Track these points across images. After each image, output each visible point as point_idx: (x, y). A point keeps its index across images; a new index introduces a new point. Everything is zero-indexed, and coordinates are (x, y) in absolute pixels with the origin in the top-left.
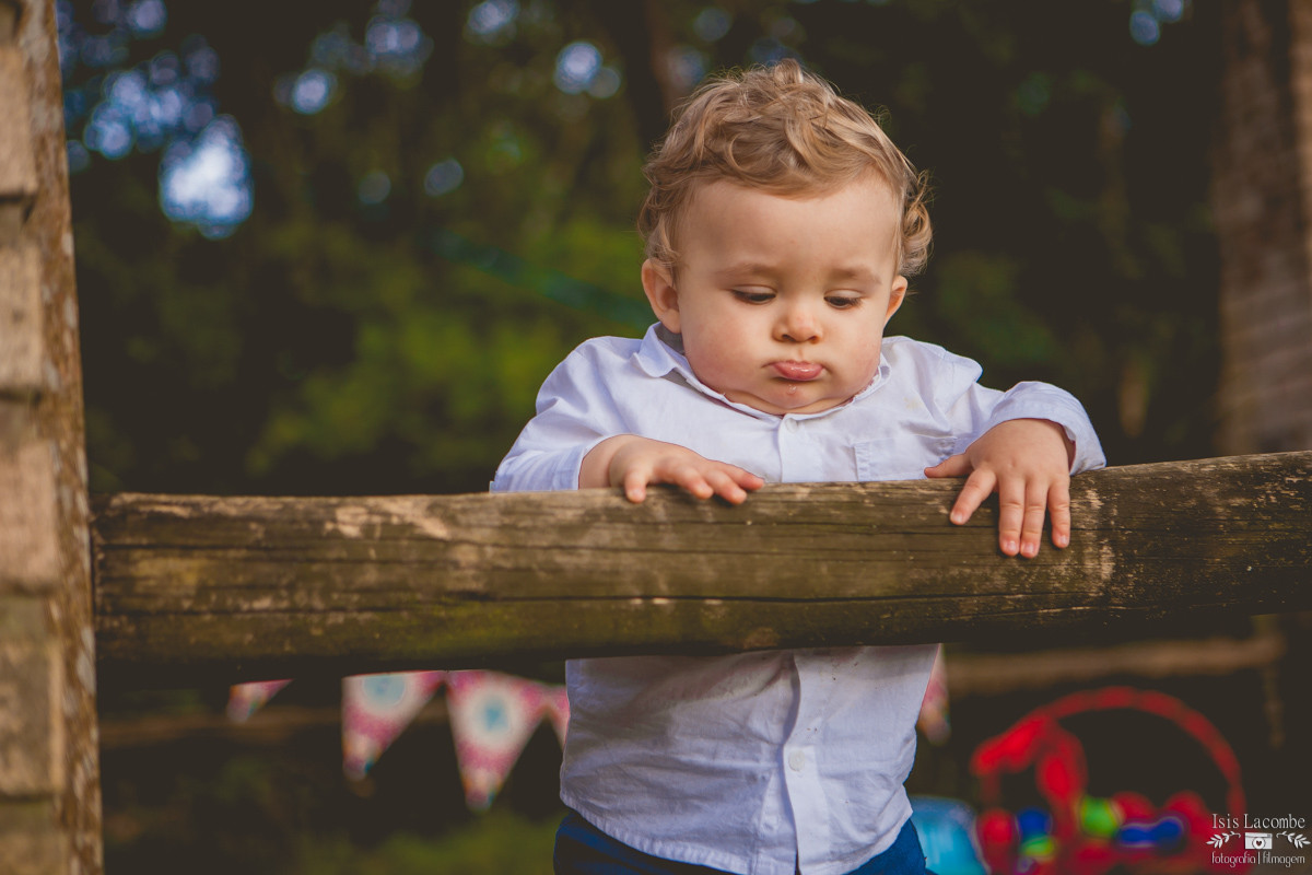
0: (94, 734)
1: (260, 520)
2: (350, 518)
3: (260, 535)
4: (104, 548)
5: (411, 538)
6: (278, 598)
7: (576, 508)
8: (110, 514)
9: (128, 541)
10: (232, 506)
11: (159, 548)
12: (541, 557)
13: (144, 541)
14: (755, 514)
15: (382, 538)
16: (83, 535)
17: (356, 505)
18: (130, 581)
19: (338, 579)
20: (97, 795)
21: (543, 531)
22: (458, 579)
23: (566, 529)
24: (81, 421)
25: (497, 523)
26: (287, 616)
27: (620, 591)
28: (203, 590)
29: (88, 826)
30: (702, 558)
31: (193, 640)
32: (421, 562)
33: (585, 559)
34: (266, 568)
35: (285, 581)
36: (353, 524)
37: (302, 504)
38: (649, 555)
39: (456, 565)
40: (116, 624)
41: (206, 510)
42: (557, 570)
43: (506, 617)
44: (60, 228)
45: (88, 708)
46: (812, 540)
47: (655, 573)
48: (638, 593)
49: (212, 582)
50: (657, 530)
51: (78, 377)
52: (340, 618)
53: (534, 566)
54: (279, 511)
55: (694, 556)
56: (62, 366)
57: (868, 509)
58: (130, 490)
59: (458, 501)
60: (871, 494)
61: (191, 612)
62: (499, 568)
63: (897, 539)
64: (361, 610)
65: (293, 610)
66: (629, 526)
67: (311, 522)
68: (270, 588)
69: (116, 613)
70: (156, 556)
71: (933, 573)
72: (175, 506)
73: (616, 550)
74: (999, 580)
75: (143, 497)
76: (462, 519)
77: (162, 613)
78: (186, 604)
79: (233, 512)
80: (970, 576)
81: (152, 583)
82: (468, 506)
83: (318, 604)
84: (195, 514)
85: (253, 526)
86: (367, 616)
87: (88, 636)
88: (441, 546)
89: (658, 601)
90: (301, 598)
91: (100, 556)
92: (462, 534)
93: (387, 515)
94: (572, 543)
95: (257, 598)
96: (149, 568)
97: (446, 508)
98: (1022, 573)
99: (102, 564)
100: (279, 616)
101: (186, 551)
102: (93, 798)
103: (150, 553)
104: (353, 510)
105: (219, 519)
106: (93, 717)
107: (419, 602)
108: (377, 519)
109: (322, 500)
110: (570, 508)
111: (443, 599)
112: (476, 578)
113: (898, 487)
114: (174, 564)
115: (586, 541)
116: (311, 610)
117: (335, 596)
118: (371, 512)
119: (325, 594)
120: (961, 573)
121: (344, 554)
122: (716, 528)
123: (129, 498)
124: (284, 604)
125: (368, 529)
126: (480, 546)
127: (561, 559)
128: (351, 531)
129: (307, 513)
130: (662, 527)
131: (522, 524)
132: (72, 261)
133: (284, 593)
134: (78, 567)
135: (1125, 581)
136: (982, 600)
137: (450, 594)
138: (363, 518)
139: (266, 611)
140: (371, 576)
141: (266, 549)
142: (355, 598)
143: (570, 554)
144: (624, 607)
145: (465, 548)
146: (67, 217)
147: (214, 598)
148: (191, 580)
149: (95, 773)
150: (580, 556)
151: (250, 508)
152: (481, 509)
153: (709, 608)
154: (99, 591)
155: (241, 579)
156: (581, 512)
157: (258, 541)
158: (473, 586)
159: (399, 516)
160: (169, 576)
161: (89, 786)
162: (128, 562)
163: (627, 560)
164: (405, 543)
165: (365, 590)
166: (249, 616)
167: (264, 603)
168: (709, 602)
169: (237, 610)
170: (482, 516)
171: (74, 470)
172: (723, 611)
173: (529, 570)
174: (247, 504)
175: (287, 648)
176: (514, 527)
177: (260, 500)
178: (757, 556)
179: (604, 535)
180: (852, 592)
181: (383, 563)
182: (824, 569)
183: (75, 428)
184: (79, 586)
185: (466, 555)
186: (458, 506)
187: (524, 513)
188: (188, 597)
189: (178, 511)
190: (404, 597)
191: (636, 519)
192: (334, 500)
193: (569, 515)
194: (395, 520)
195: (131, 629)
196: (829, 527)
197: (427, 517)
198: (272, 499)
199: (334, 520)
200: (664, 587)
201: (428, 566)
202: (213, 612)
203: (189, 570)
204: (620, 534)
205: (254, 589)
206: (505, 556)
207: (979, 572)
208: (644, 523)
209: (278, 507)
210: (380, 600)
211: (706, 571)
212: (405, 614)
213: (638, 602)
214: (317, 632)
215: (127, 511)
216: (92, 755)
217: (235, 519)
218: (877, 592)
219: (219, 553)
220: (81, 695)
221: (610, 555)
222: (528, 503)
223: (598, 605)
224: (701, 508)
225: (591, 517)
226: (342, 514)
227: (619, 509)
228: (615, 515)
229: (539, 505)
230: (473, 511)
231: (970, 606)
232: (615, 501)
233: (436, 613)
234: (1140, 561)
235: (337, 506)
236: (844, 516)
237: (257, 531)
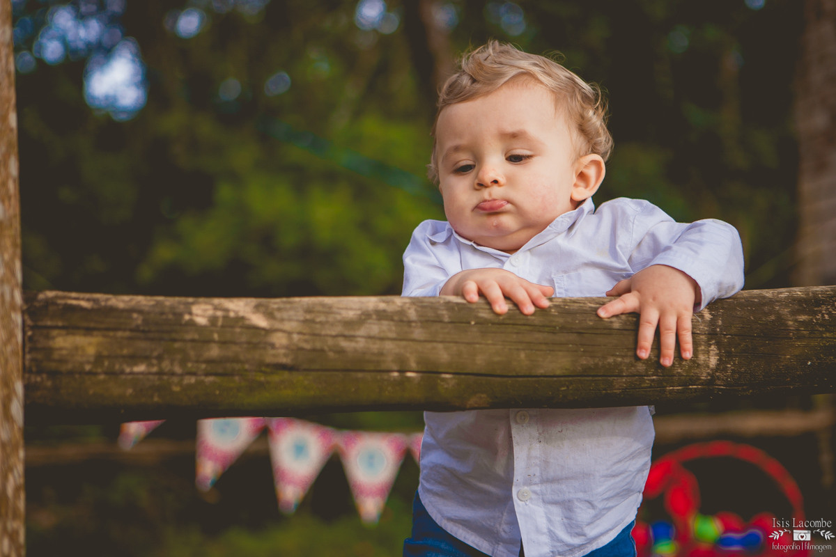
0: (22, 454)
1: (140, 312)
2: (202, 312)
3: (139, 322)
4: (32, 328)
5: (241, 327)
6: (150, 365)
7: (355, 310)
8: (37, 304)
9: (49, 323)
10: (121, 301)
11: (70, 329)
12: (330, 342)
13: (60, 324)
14: (477, 317)
15: (223, 326)
16: (17, 318)
17: (206, 303)
18: (49, 351)
19: (192, 353)
20: (22, 496)
21: (332, 325)
22: (274, 356)
23: (348, 324)
24: (19, 241)
25: (302, 318)
26: (156, 377)
27: (383, 367)
28: (99, 358)
29: (15, 516)
30: (440, 346)
31: (91, 392)
32: (249, 343)
33: (361, 344)
34: (142, 345)
35: (155, 354)
36: (203, 316)
37: (169, 301)
38: (404, 343)
39: (273, 346)
40: (39, 379)
41: (103, 304)
42: (341, 351)
43: (306, 382)
44: (8, 109)
45: (18, 436)
46: (515, 336)
47: (408, 355)
48: (396, 368)
49: (105, 353)
50: (410, 326)
51: (18, 211)
52: (193, 380)
53: (326, 348)
54: (153, 306)
55: (435, 344)
56: (7, 203)
57: (554, 316)
58: (51, 289)
59: (275, 303)
60: (556, 306)
61: (90, 373)
62: (301, 349)
63: (573, 337)
64: (207, 374)
65: (160, 373)
66: (392, 323)
67: (175, 314)
68: (145, 358)
69: (39, 372)
70: (68, 334)
71: (597, 360)
72: (82, 301)
73: (382, 339)
74: (641, 366)
75: (60, 293)
76: (278, 315)
77: (71, 373)
78: (88, 367)
79: (121, 305)
80: (621, 363)
81: (64, 352)
82: (282, 306)
83: (178, 369)
84: (95, 307)
85: (135, 315)
86: (211, 379)
87: (19, 387)
88: (263, 332)
89: (409, 374)
90: (166, 365)
91: (30, 333)
92: (277, 325)
93: (227, 310)
94: (352, 333)
95: (136, 364)
96: (63, 342)
97: (267, 307)
99: (31, 338)
100: (151, 377)
101: (88, 331)
102: (19, 497)
103: (63, 332)
104: (203, 307)
105: (112, 310)
106: (21, 442)
107: (246, 370)
108: (219, 313)
109: (183, 299)
110: (351, 309)
111: (263, 369)
112: (286, 355)
113: (574, 302)
114: (79, 340)
115: (362, 332)
116: (173, 374)
117: (190, 365)
118: (216, 308)
119: (183, 362)
120: (615, 361)
121: (196, 337)
122: (450, 326)
123: (50, 294)
124: (155, 369)
125: (213, 320)
126: (289, 333)
127: (344, 344)
128: (201, 321)
129: (172, 308)
130: (413, 324)
131: (318, 320)
132: (15, 132)
133: (155, 362)
134: (13, 340)
135: (725, 369)
136: (629, 379)
137: (268, 365)
138: (210, 312)
139: (142, 373)
140: (214, 352)
141: (143, 331)
142: (203, 366)
143: (351, 341)
144: (386, 377)
145: (280, 335)
146: (13, 101)
147: (106, 363)
148: (91, 351)
149: (21, 481)
150: (357, 342)
151: (133, 303)
152: (291, 309)
153: (444, 380)
154: (28, 357)
155: (125, 352)
156: (359, 312)
157: (138, 326)
158: (284, 360)
159: (234, 311)
160: (76, 348)
161: (17, 489)
162: (48, 337)
163: (389, 346)
164: (238, 330)
165: (210, 361)
166: (130, 377)
167: (141, 368)
168: (444, 376)
169: (122, 372)
170: (292, 313)
171: (13, 273)
172: (453, 383)
173: (322, 351)
174: (131, 300)
175: (156, 399)
176: (313, 321)
177: (140, 299)
178: (478, 346)
179: (374, 328)
180: (541, 371)
181: (223, 343)
182: (523, 355)
183: (14, 245)
184: (14, 353)
185: (279, 339)
186: (276, 306)
187: (319, 312)
188: (88, 362)
189: (84, 304)
190: (237, 366)
191: (396, 318)
192: (190, 300)
193: (351, 314)
194: (232, 314)
195: (49, 383)
196: (528, 328)
197: (254, 313)
198: (149, 298)
199: (190, 313)
200: (413, 365)
201: (253, 346)
202: (106, 373)
203: (90, 344)
204: (385, 328)
205: (134, 359)
206: (306, 341)
207: (628, 361)
208: (402, 321)
209: (152, 303)
210: (220, 368)
211: (443, 355)
212: (237, 378)
213: (396, 374)
214: (176, 389)
215: (49, 303)
216: (20, 468)
217: (123, 311)
218: (558, 372)
219: (111, 334)
220: (13, 427)
221: (378, 342)
222: (323, 305)
223: (368, 376)
224: (440, 312)
225: (365, 317)
226: (196, 309)
227: (384, 311)
228: (381, 315)
229: (330, 307)
230: (285, 309)
231: (620, 383)
232: (382, 306)
233: (258, 378)
234: (736, 356)
235: (193, 303)
236: (537, 320)
237: (137, 319)
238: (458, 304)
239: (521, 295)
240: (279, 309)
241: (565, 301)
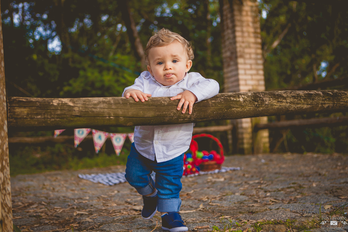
0: (7, 139)
1: (39, 102)
2: (55, 102)
3: (39, 105)
4: (9, 106)
5: (66, 106)
6: (42, 116)
7: (97, 101)
8: (11, 100)
9: (14, 105)
10: (34, 99)
11: (20, 107)
12: (90, 109)
13: (17, 105)
14: (129, 102)
15: (61, 106)
16: (5, 104)
17: (57, 100)
18: (14, 112)
19: (53, 113)
20: (8, 150)
21: (91, 105)
22: (75, 113)
23: (95, 104)
24: (5, 84)
25: (82, 103)
26: (43, 119)
27: (104, 116)
28: (28, 114)
29: (6, 155)
30: (119, 110)
31: (26, 123)
32: (68, 110)
33: (98, 110)
34: (39, 111)
35: (43, 113)
36: (56, 103)
37: (47, 99)
38: (110, 109)
39: (75, 111)
40: (12, 120)
41: (29, 100)
42: (93, 112)
43: (84, 120)
44: (1, 49)
45: (6, 135)
46: (139, 107)
47: (111, 112)
48: (108, 116)
49: (29, 113)
50: (111, 105)
51: (4, 76)
52: (53, 120)
53: (89, 111)
54: (43, 100)
55: (118, 109)
56: (1, 74)
57: (149, 102)
58: (15, 96)
59: (75, 99)
60: (150, 99)
61: (25, 118)
62: (82, 111)
63: (154, 107)
64: (57, 118)
65: (44, 118)
66: (107, 104)
67: (48, 102)
68: (40, 114)
69: (12, 118)
70: (19, 108)
71: (161, 113)
72: (23, 99)
73: (104, 108)
74: (172, 114)
75: (18, 97)
76: (76, 102)
77: (20, 118)
78: (25, 117)
79: (34, 100)
80: (167, 114)
81: (18, 113)
82: (77, 100)
83: (49, 117)
84: (27, 101)
85: (37, 103)
86: (58, 119)
87: (6, 122)
88: (72, 107)
89: (111, 117)
90: (46, 116)
91: (9, 108)
92: (76, 105)
93: (62, 101)
94: (96, 107)
95: (38, 116)
96: (18, 110)
97: (73, 100)
98: (176, 113)
99: (9, 109)
100: (42, 119)
101: (25, 107)
102: (7, 150)
103: (18, 107)
104: (56, 100)
105: (31, 102)
106: (7, 136)
107: (67, 117)
108: (60, 102)
109: (51, 99)
110: (96, 101)
111: (72, 116)
112: (78, 113)
113: (155, 98)
114: (23, 110)
115: (98, 107)
116: (48, 118)
117: (52, 116)
118: (59, 101)
119: (51, 115)
120: (165, 113)
121: (54, 108)
122: (122, 105)
123: (15, 98)
124: (43, 117)
125: (58, 104)
126: (79, 107)
127: (94, 110)
128: (55, 104)
129: (48, 101)
130: (112, 104)
131: (87, 104)
132: (3, 55)
133: (43, 115)
134: (4, 110)
135: (194, 115)
136: (169, 118)
137: (73, 116)
138: (58, 102)
139: (40, 118)
140: (59, 112)
141: (39, 107)
142: (56, 116)
143: (95, 109)
144: (105, 118)
145: (76, 107)
146: (2, 46)
147: (30, 116)
148: (26, 112)
149: (7, 146)
150: (97, 109)
151: (37, 100)
152: (80, 101)
153: (120, 119)
154: (9, 114)
155: (35, 112)
156: (98, 101)
157: (38, 106)
158: (78, 114)
159: (64, 101)
160: (22, 112)
161: (6, 149)
162: (14, 109)
163: (106, 110)
164: (65, 106)
165: (58, 115)
166: (36, 119)
167: (39, 117)
168: (120, 118)
169: (34, 118)
170: (80, 102)
171: (3, 92)
172: (123, 119)
173: (88, 112)
174: (36, 99)
175: (44, 125)
176: (85, 104)
177: (39, 98)
178: (129, 110)
179: (102, 106)
180: (146, 116)
181: (61, 110)
182: (141, 112)
183: (4, 85)
184: (4, 113)
185: (76, 109)
186: (75, 100)
187: (87, 101)
188: (25, 115)
189: (23, 100)
190: (65, 116)
191: (108, 103)
192: (53, 99)
193: (96, 102)
194: (64, 102)
195: (15, 121)
196: (143, 105)
197: (69, 102)
198: (41, 98)
199: (52, 102)
200: (112, 115)
201: (70, 111)
202: (30, 118)
203: (25, 111)
204: (105, 105)
205: (37, 114)
206: (83, 109)
207: (168, 113)
208: (109, 104)
209: (42, 100)
210: (60, 116)
211: (120, 112)
212: (65, 119)
213: (108, 117)
214: (49, 122)
215: (15, 100)
216: (7, 143)
217: (34, 102)
218: (151, 116)
219: (31, 108)
220: (5, 133)
221: (103, 109)
222: (88, 100)
223: (100, 118)
224: (119, 101)
225: (100, 102)
226: (54, 101)
227: (105, 101)
228: (104, 102)
229: (90, 100)
230: (78, 101)
231: (167, 119)
232: (104, 100)
233: (71, 119)
234: (196, 111)
235: (53, 100)
236: (145, 103)
237: (38, 104)
238: (124, 99)
239: (141, 97)
240: (76, 101)
241: (153, 98)
